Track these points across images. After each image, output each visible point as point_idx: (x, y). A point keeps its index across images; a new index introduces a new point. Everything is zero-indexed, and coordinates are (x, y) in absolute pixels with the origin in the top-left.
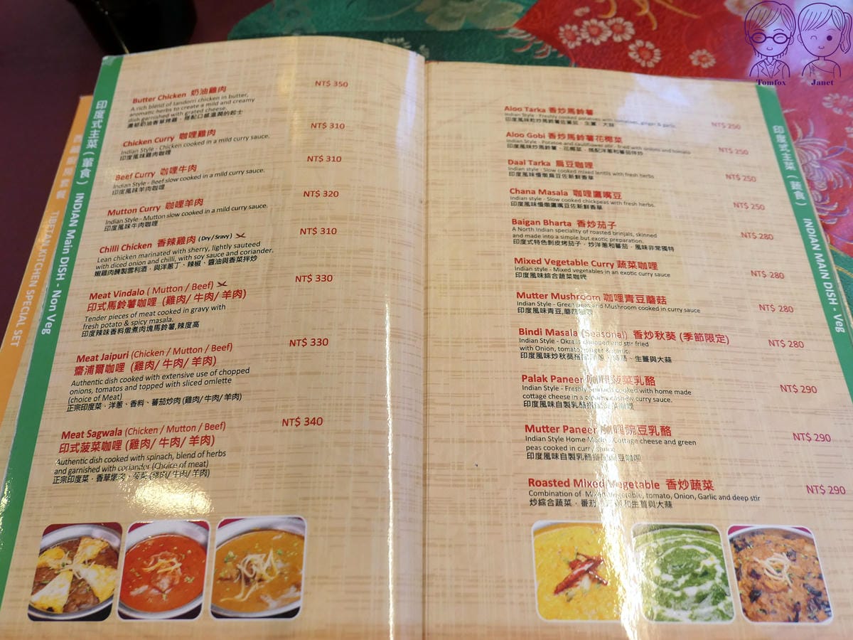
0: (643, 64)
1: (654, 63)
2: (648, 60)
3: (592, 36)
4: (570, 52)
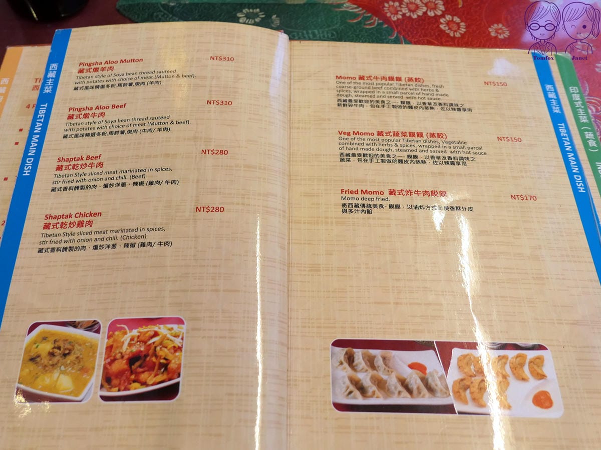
0: (452, 35)
1: (460, 34)
2: (455, 31)
3: (410, 11)
4: (393, 24)
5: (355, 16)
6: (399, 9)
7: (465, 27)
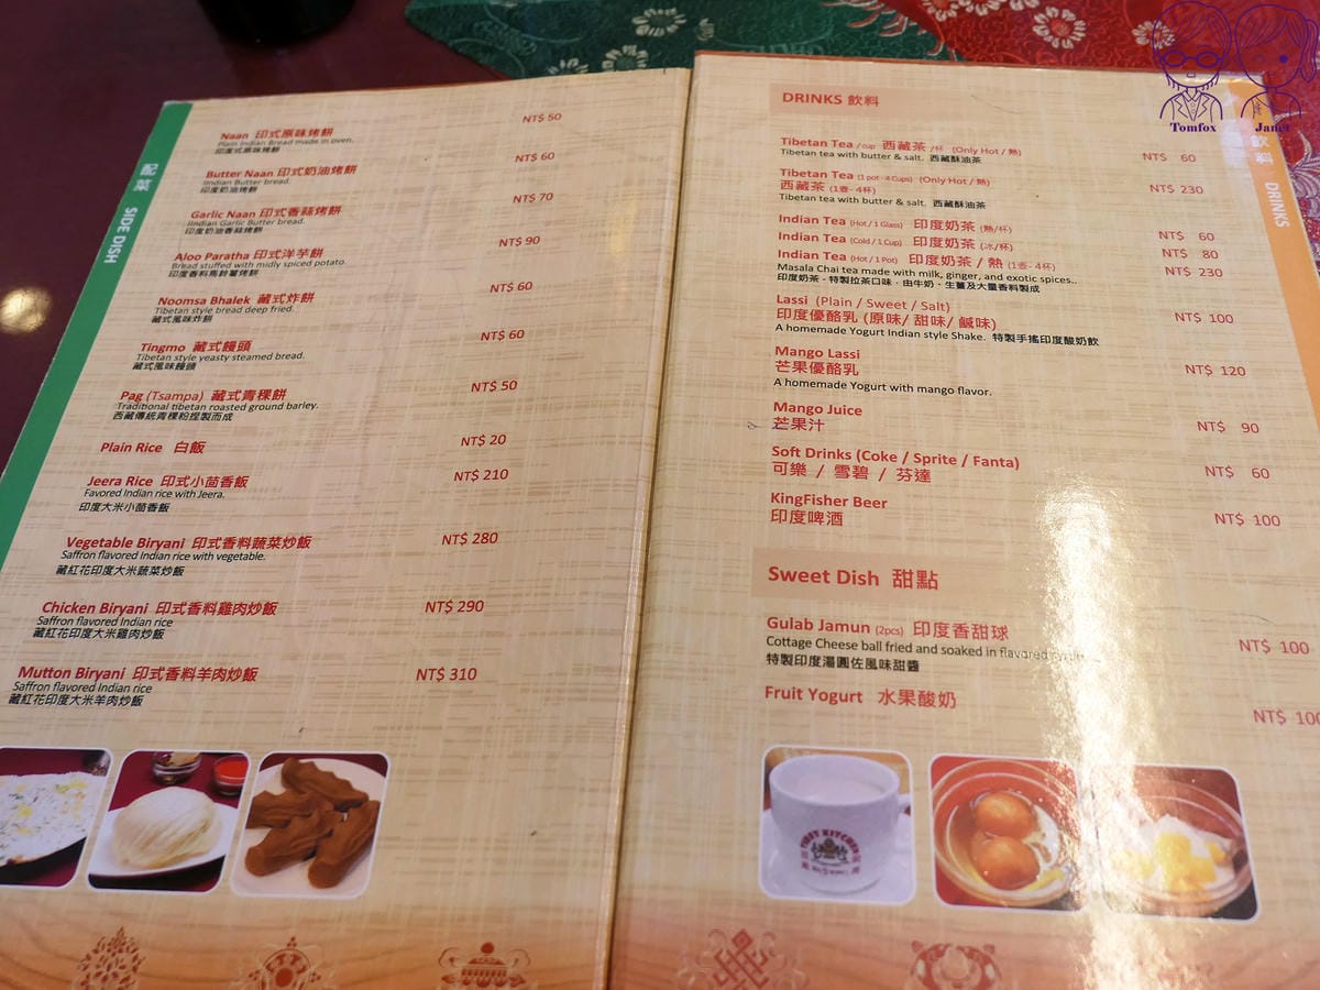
1: (1074, 42)
2: (1063, 38)
3: (975, 1)
5: (863, 15)
7: (1083, 29)
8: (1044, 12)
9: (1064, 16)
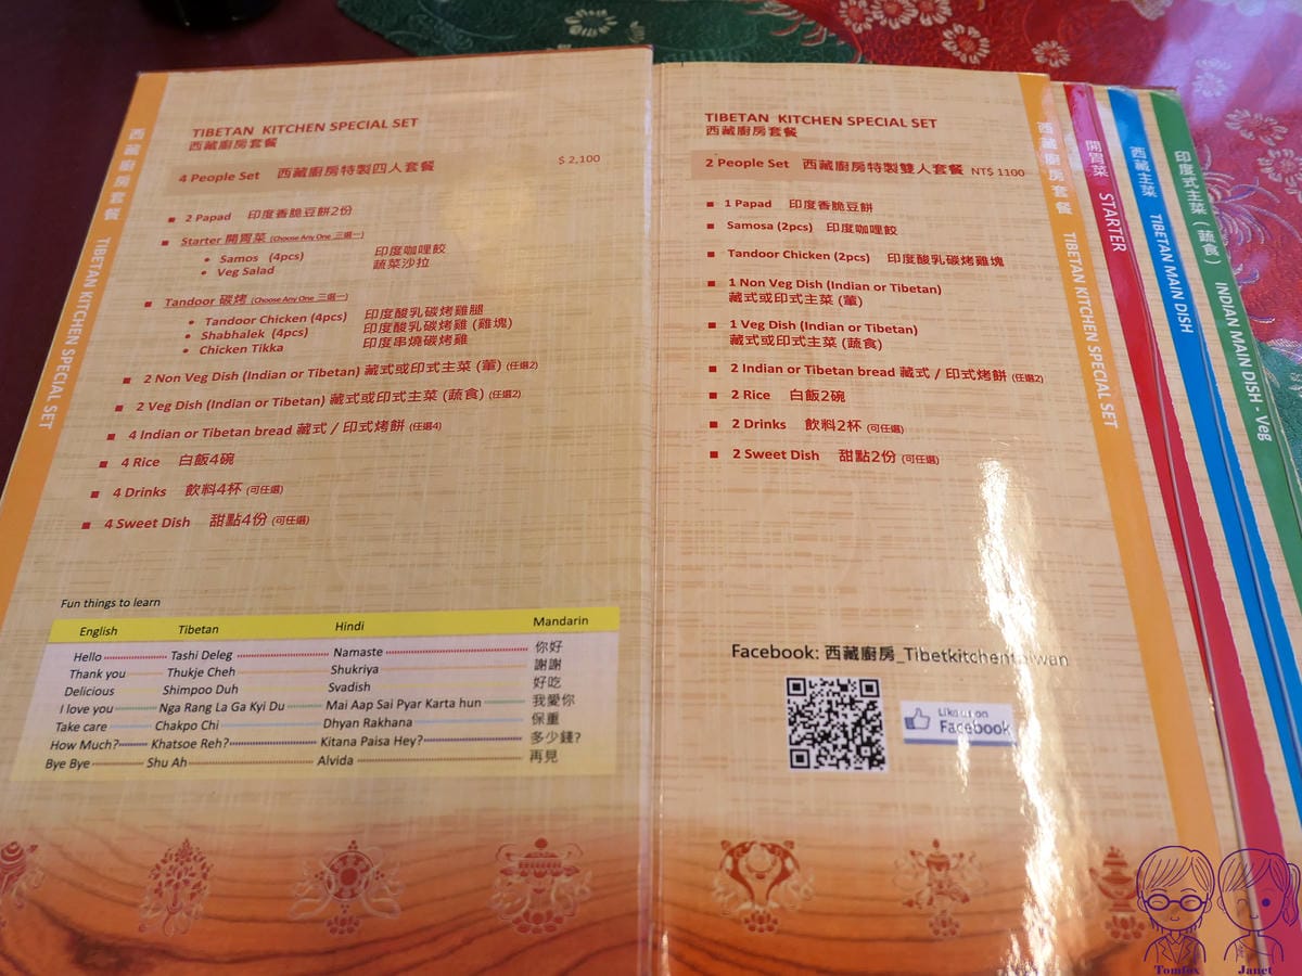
0: (963, 57)
1: (980, 58)
2: (971, 53)
3: (887, 15)
4: (855, 39)
5: (783, 24)
6: (866, 12)
7: (987, 46)
8: (952, 29)
9: (970, 33)
